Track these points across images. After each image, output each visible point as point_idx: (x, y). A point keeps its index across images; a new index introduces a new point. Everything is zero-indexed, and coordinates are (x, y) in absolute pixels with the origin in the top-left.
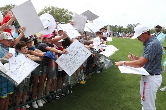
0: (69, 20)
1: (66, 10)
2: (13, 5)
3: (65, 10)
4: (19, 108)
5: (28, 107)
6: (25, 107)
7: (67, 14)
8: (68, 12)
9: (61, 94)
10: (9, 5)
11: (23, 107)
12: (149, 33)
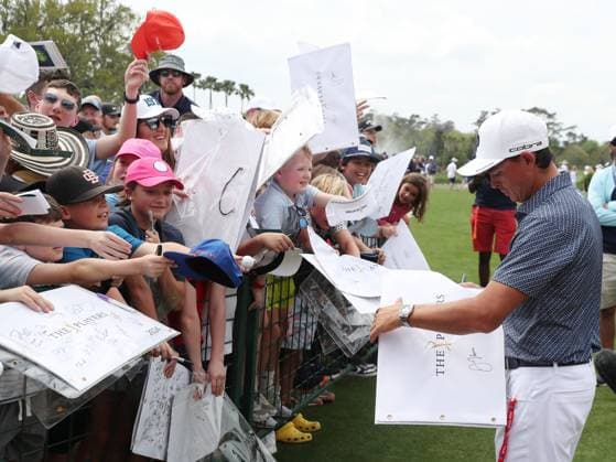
1: (122, 9)
12: (543, 158)
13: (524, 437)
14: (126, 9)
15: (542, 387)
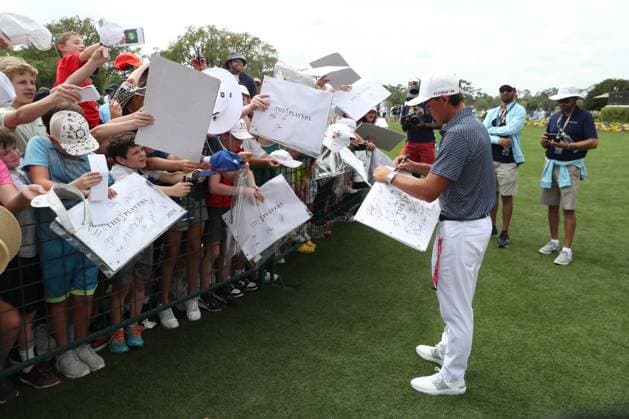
0: (264, 70)
1: (255, 39)
2: (82, 19)
3: (249, 39)
4: (122, 329)
5: (149, 325)
6: (139, 328)
7: (258, 50)
8: (261, 46)
9: (247, 284)
10: (69, 18)
11: (132, 326)
12: (456, 100)
13: (447, 259)
14: (257, 39)
15: (457, 232)
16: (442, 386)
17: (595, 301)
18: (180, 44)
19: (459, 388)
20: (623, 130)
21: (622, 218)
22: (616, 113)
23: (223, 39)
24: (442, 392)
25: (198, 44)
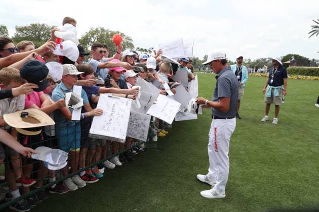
7: (123, 39)
9: (139, 149)
10: (35, 23)
14: (123, 34)
16: (215, 194)
17: (301, 157)
18: (87, 36)
19: (223, 195)
20: (298, 78)
21: (306, 119)
22: (294, 70)
23: (107, 34)
24: (215, 197)
25: (95, 36)
